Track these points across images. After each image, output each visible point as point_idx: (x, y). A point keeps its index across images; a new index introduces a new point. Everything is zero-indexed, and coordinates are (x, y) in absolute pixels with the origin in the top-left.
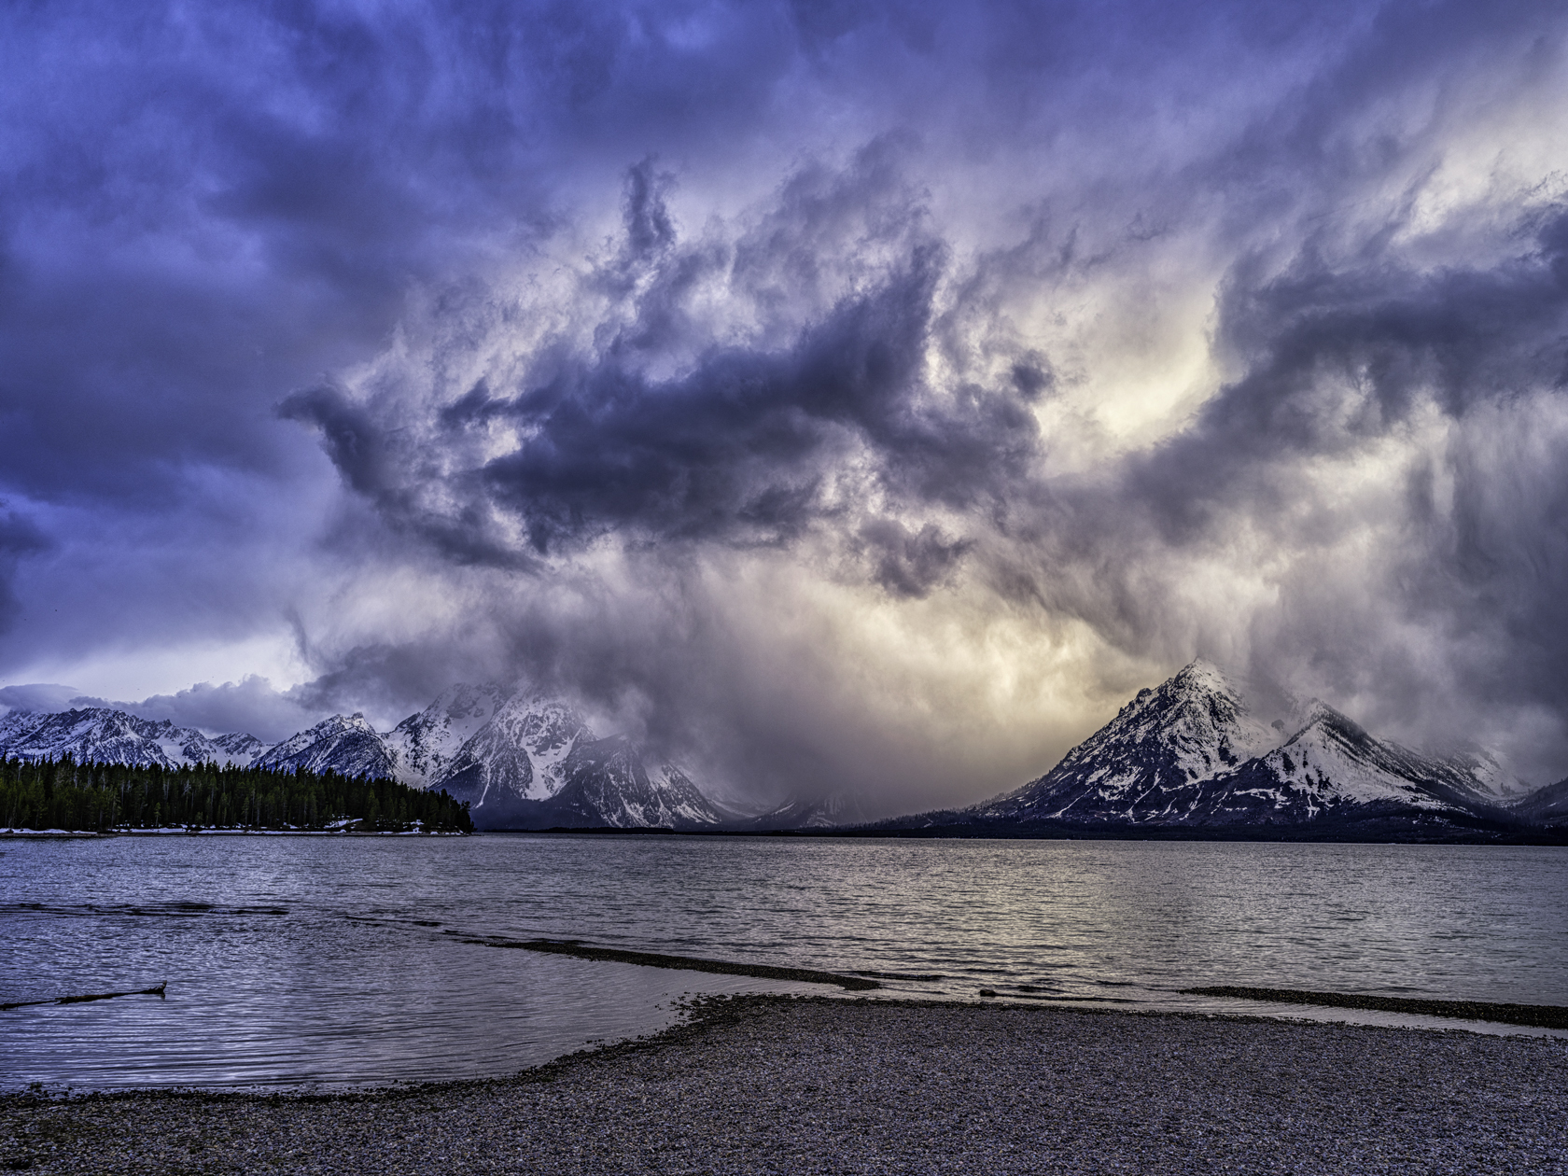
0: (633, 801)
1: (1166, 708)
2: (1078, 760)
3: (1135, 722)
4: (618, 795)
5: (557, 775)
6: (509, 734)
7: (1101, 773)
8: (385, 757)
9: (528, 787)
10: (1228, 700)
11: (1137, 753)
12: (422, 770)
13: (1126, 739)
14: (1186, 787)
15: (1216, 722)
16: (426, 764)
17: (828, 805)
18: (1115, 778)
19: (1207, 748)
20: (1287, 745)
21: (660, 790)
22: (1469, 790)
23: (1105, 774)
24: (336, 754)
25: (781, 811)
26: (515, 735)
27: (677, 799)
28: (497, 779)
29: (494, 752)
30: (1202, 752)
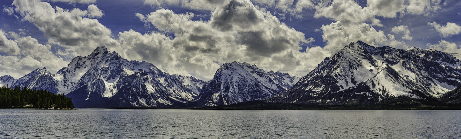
0: (142, 97)
1: (334, 64)
2: (303, 82)
3: (323, 69)
4: (136, 95)
5: (114, 88)
6: (97, 74)
7: (311, 87)
8: (54, 82)
9: (104, 93)
10: (355, 62)
11: (323, 80)
12: (67, 87)
13: (320, 75)
14: (339, 92)
15: (350, 69)
16: (68, 85)
17: (213, 98)
18: (316, 89)
19: (347, 78)
20: (373, 78)
21: (151, 93)
22: (428, 93)
23: (312, 87)
24: (38, 82)
25: (196, 100)
26: (99, 74)
27: (158, 97)
28: (93, 90)
29: (92, 80)
30: (345, 80)
